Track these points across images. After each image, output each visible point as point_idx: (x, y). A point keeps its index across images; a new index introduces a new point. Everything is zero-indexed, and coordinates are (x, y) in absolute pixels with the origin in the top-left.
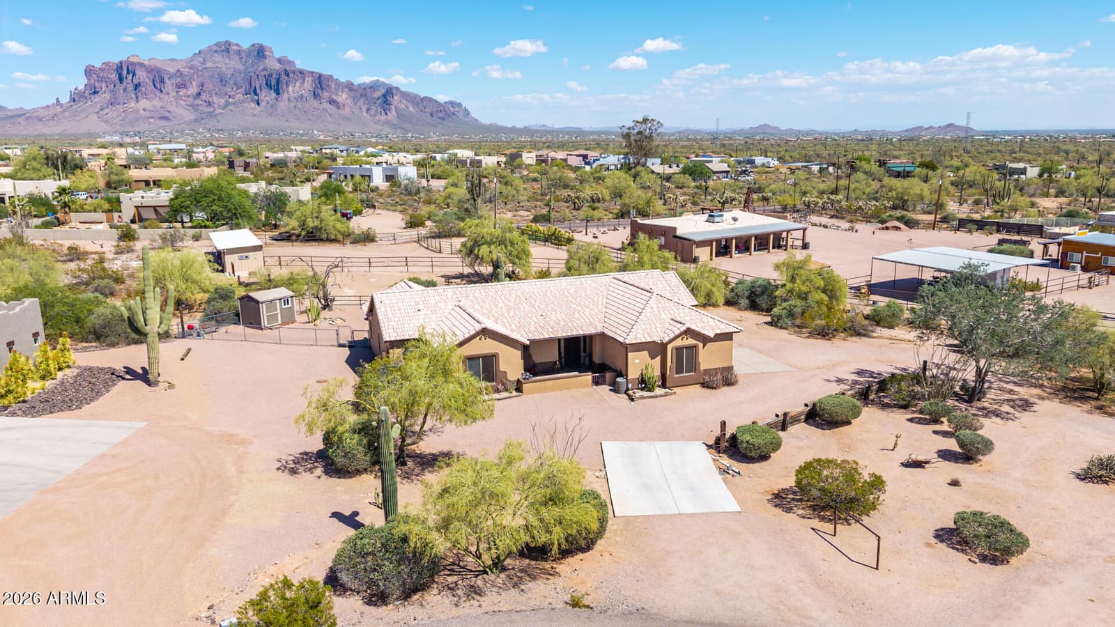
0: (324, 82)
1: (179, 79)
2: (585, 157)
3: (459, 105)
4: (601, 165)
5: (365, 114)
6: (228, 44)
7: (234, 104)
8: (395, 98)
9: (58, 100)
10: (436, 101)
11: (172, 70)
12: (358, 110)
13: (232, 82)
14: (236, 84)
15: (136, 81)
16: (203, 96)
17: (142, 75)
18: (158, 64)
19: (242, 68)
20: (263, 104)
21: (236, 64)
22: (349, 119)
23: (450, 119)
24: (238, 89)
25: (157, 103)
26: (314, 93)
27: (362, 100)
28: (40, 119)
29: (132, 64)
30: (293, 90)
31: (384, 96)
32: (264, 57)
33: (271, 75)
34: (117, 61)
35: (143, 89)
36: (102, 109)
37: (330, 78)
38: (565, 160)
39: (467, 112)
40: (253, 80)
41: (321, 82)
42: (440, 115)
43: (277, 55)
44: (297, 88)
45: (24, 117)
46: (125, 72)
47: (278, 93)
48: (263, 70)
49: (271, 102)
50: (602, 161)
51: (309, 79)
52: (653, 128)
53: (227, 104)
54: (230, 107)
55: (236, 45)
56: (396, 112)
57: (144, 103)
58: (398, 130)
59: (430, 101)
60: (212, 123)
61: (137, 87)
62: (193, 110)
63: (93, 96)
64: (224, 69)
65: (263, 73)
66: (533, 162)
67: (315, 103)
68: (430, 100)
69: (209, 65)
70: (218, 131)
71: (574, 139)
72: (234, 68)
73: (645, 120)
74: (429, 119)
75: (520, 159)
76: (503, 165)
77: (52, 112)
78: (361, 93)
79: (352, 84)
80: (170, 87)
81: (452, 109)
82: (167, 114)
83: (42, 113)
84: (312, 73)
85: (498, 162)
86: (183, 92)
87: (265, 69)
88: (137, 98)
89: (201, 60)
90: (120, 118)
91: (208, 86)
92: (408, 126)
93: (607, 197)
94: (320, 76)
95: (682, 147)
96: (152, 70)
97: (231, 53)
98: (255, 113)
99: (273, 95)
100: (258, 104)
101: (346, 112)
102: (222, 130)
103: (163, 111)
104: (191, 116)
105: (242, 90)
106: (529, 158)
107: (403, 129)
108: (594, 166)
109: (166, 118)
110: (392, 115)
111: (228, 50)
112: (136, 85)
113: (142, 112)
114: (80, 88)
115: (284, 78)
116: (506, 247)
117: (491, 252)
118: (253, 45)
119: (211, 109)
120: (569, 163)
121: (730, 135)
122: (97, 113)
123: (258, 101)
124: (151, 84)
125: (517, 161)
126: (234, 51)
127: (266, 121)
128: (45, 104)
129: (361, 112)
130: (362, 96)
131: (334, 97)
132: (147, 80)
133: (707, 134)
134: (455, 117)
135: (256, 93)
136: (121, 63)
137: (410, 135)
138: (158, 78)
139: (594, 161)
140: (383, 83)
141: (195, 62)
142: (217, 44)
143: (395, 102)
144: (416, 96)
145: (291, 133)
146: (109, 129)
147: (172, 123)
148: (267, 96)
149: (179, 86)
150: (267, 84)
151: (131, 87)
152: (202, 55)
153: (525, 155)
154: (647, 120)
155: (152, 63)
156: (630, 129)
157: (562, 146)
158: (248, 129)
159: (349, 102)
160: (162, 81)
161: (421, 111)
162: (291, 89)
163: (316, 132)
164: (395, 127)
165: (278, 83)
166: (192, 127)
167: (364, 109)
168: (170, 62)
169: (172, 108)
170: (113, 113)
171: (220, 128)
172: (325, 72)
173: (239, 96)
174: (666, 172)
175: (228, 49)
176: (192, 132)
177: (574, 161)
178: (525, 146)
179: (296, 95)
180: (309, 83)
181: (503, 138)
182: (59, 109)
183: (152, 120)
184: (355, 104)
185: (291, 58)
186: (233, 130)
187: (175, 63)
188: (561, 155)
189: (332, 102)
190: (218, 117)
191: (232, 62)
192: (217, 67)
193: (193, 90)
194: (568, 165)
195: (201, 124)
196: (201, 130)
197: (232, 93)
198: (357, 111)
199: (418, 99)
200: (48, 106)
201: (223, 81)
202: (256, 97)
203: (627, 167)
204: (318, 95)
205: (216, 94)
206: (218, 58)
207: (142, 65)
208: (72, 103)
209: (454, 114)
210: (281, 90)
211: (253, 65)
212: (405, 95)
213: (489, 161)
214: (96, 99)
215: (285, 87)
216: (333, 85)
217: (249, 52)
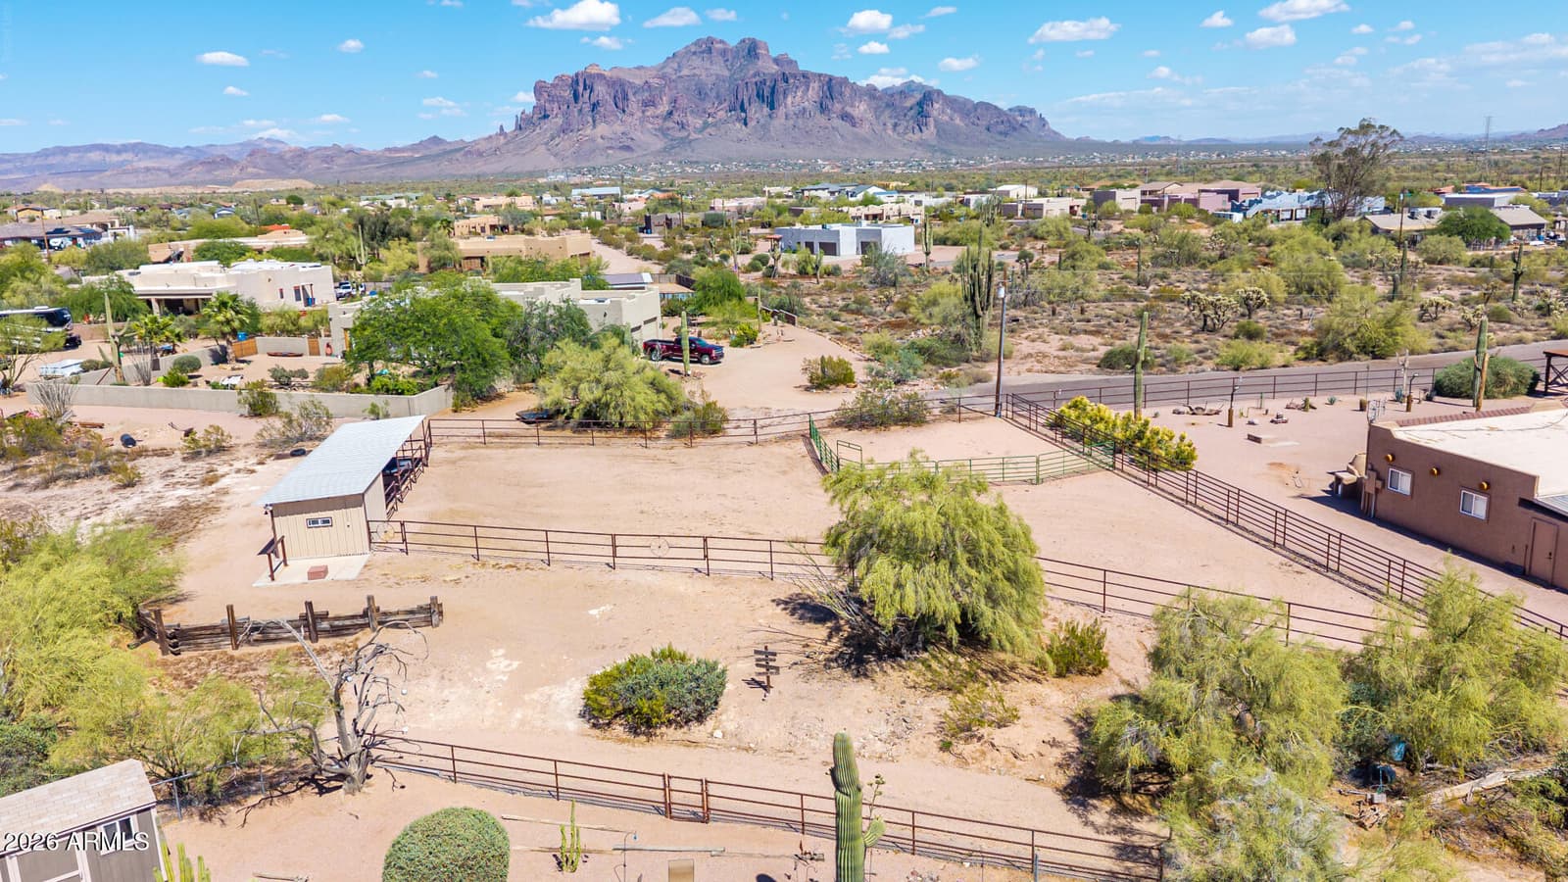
0: (836, 88)
1: (646, 94)
2: (1233, 195)
3: (1032, 112)
4: (1266, 212)
5: (890, 132)
6: (711, 41)
7: (714, 125)
8: (936, 106)
9: (501, 128)
10: (996, 107)
11: (638, 82)
12: (881, 128)
13: (714, 94)
14: (718, 97)
15: (594, 100)
16: (676, 117)
17: (601, 89)
18: (622, 75)
19: (727, 73)
20: (752, 124)
21: (719, 69)
22: (867, 141)
23: (1015, 134)
24: (720, 103)
25: (618, 128)
26: (821, 105)
27: (887, 113)
28: (480, 154)
29: (591, 76)
30: (792, 102)
31: (920, 104)
32: (757, 56)
33: (764, 82)
34: (572, 73)
35: (602, 109)
36: (553, 139)
37: (845, 80)
38: (1195, 202)
39: (1043, 122)
40: (740, 90)
41: (832, 88)
42: (1001, 128)
43: (774, 54)
44: (798, 99)
45: (462, 152)
46: (581, 89)
47: (772, 107)
48: (755, 75)
49: (762, 121)
50: (1266, 204)
51: (815, 85)
52: (1381, 143)
53: (706, 125)
54: (709, 130)
55: (722, 42)
56: (935, 127)
57: (602, 129)
58: (938, 154)
59: (987, 109)
60: (687, 153)
61: (594, 106)
62: (661, 137)
63: (542, 122)
64: (703, 77)
65: (754, 80)
66: (1135, 206)
67: (821, 119)
68: (987, 106)
69: (685, 72)
70: (691, 163)
71: (1215, 156)
72: (717, 75)
73: (1365, 128)
74: (985, 136)
75: (1110, 202)
76: (1080, 213)
77: (494, 144)
78: (887, 101)
79: (876, 90)
80: (635, 106)
81: (1020, 119)
82: (629, 143)
83: (483, 146)
84: (820, 75)
85: (1072, 208)
86: (650, 112)
87: (757, 74)
88: (594, 121)
89: (676, 66)
90: (573, 149)
91: (683, 102)
92: (953, 147)
93: (1281, 295)
94: (831, 79)
95: (1414, 168)
96: (614, 83)
97: (714, 54)
98: (740, 136)
99: (766, 110)
100: (746, 124)
101: (864, 130)
102: (697, 162)
103: (624, 139)
104: (659, 144)
105: (725, 105)
106: (1128, 199)
107: (944, 152)
108: (1251, 213)
109: (628, 148)
110: (930, 132)
111: (710, 51)
112: (594, 105)
113: (600, 140)
114: (527, 112)
115: (781, 85)
116: (953, 565)
117: (899, 586)
118: (744, 41)
119: (684, 134)
120: (1202, 206)
121: (1504, 144)
122: (547, 144)
123: (745, 120)
124: (612, 103)
125: (1106, 205)
126: (717, 50)
127: (756, 149)
128: (486, 135)
129: (885, 130)
130: (888, 105)
131: (848, 109)
132: (608, 97)
133: (1455, 142)
134: (1023, 130)
135: (743, 110)
136: (577, 75)
137: (954, 161)
138: (621, 93)
139: (1251, 203)
140: (920, 85)
141: (668, 70)
142: (697, 43)
143: (935, 113)
144: (966, 101)
145: (787, 164)
146: (559, 165)
147: (635, 155)
148: (757, 112)
149: (649, 103)
150: (758, 95)
151: (587, 108)
152: (677, 60)
153: (1120, 194)
154: (1370, 126)
155: (614, 74)
156: (1331, 144)
157: (1191, 172)
158: (730, 160)
159: (869, 116)
160: (626, 98)
161: (973, 124)
162: (789, 100)
163: (820, 162)
164: (932, 149)
165: (773, 93)
166: (659, 159)
167: (889, 126)
168: (637, 72)
169: (637, 135)
170: (565, 143)
171: (694, 159)
172: (838, 74)
173: (721, 114)
174: (1405, 228)
175: (710, 49)
176: (659, 166)
177: (1213, 204)
178: (1130, 173)
179: (796, 109)
180: (814, 91)
181: (1097, 160)
182: (502, 140)
183: (610, 152)
184: (877, 118)
185: (792, 57)
186: (710, 163)
187: (642, 72)
188: (1187, 191)
189: (845, 117)
190: (693, 144)
191: (714, 67)
192: (694, 75)
193: (663, 108)
194: (1201, 211)
195: (670, 155)
196: (670, 163)
197: (711, 111)
198: (878, 128)
199: (969, 106)
200: (490, 137)
201: (701, 93)
202: (743, 115)
203: (1320, 217)
204: (827, 107)
205: (692, 112)
206: (696, 61)
207: (601, 76)
208: (518, 132)
209: (1022, 125)
210: (776, 105)
211: (741, 68)
212: (953, 103)
213: (1055, 208)
214: (546, 125)
215: (781, 97)
216: (847, 92)
217: (736, 51)
